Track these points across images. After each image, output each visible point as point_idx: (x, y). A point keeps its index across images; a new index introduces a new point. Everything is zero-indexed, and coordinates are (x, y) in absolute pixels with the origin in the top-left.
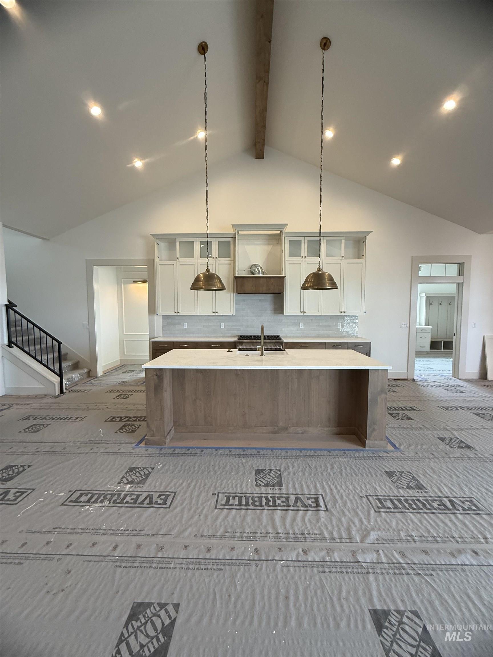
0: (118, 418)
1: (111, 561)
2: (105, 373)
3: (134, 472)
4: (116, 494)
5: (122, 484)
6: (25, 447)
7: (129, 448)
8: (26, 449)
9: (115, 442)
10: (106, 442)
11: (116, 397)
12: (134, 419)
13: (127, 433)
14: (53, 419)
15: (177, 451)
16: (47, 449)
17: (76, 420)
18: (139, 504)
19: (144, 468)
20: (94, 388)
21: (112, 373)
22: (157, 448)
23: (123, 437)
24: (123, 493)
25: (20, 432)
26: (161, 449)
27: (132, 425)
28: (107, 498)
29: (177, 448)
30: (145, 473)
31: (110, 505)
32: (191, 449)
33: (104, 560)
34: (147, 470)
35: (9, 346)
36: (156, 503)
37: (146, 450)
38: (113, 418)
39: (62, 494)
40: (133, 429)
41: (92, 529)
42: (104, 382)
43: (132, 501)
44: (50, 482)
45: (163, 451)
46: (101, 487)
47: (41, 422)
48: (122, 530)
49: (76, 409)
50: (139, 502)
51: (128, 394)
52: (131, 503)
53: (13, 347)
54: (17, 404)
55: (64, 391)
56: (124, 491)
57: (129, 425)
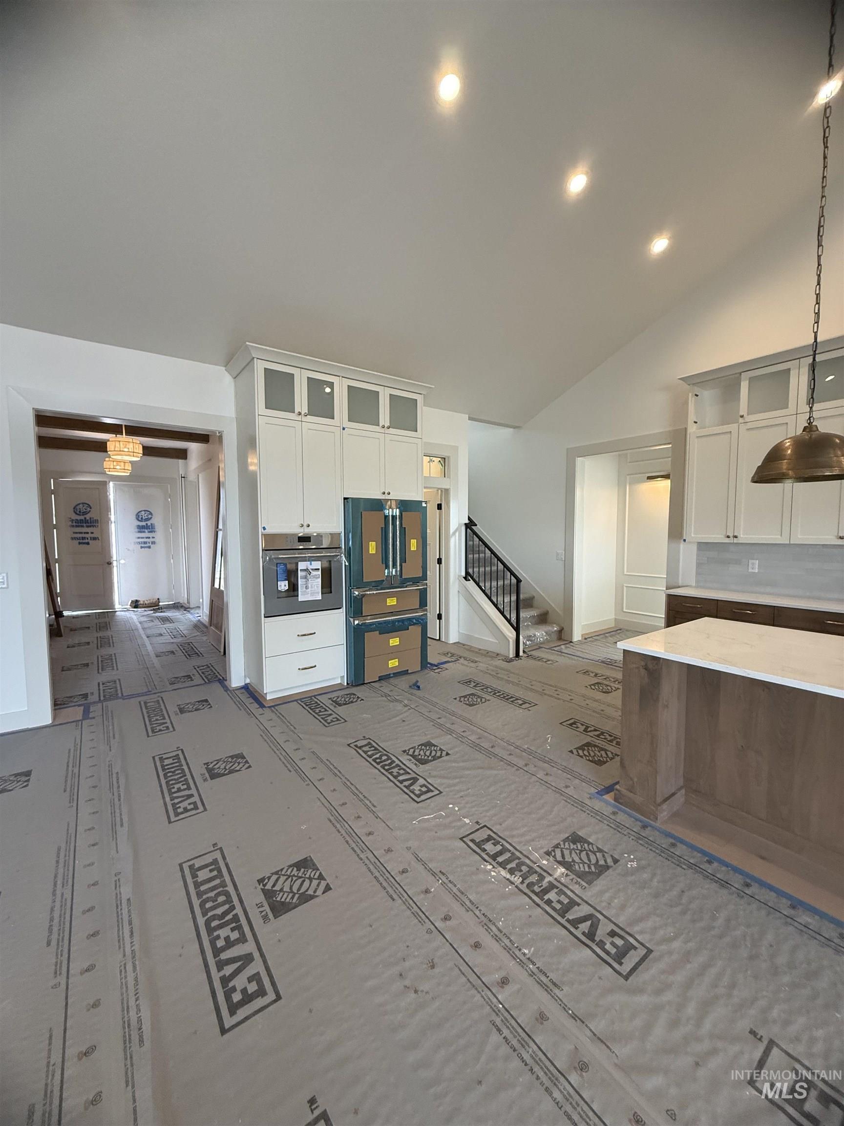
0: (582, 725)
1: (489, 1003)
2: (586, 638)
3: (579, 847)
4: (536, 872)
5: (551, 859)
6: (453, 724)
7: (584, 791)
8: (452, 727)
9: (565, 770)
10: (549, 762)
11: (590, 686)
12: (609, 738)
13: (589, 760)
14: (495, 692)
15: (680, 850)
16: (473, 738)
17: (520, 705)
18: (568, 921)
19: (600, 850)
20: (562, 660)
21: (596, 640)
22: (637, 820)
23: (581, 766)
24: (548, 879)
25: (456, 699)
26: (644, 827)
27: (603, 749)
28: (521, 871)
29: (682, 842)
30: (597, 861)
31: (520, 886)
32: (715, 864)
33: (480, 990)
34: (604, 856)
35: (465, 578)
36: (601, 944)
37: (614, 813)
38: (574, 723)
39: (467, 821)
40: (601, 755)
41: (484, 914)
42: (578, 654)
43: (558, 906)
44: (460, 791)
45: (647, 832)
46: (520, 842)
47: (480, 693)
48: (524, 954)
49: (527, 688)
50: (571, 918)
51: (612, 685)
52: (554, 909)
53: (469, 580)
54: (465, 659)
55: (521, 653)
56: (551, 875)
57: (597, 747)
